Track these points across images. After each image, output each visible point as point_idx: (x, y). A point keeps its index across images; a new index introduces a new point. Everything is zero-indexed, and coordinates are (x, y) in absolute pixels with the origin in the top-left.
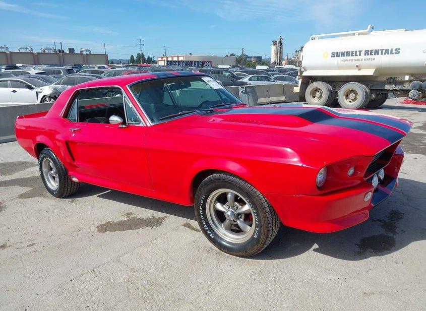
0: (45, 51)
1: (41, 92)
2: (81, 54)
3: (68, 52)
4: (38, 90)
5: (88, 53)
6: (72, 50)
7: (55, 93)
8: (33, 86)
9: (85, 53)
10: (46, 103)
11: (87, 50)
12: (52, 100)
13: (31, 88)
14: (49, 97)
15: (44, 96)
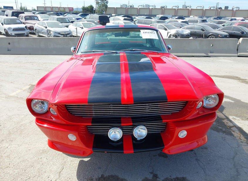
0: (210, 8)
1: (170, 32)
2: (233, 10)
3: (224, 9)
4: (169, 31)
5: (237, 9)
6: (226, 8)
7: (177, 33)
8: (167, 29)
9: (235, 9)
10: (171, 38)
11: (237, 8)
12: (174, 37)
13: (166, 30)
14: (173, 35)
15: (171, 35)
